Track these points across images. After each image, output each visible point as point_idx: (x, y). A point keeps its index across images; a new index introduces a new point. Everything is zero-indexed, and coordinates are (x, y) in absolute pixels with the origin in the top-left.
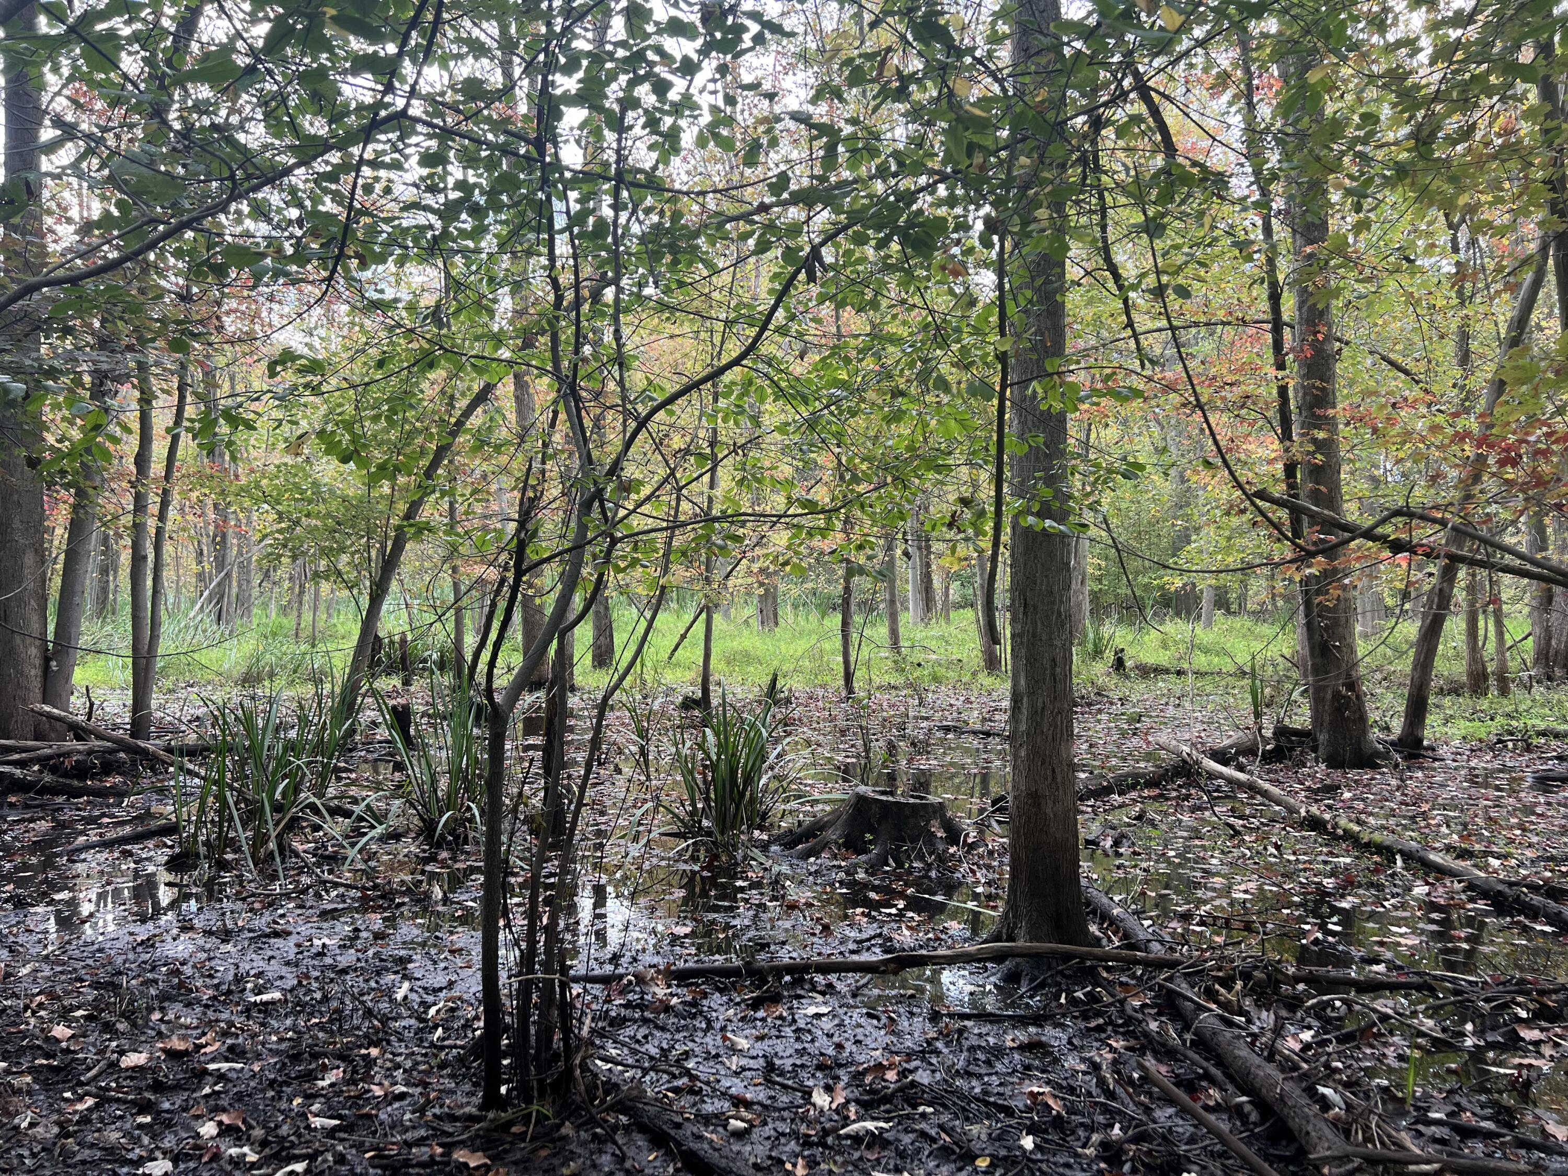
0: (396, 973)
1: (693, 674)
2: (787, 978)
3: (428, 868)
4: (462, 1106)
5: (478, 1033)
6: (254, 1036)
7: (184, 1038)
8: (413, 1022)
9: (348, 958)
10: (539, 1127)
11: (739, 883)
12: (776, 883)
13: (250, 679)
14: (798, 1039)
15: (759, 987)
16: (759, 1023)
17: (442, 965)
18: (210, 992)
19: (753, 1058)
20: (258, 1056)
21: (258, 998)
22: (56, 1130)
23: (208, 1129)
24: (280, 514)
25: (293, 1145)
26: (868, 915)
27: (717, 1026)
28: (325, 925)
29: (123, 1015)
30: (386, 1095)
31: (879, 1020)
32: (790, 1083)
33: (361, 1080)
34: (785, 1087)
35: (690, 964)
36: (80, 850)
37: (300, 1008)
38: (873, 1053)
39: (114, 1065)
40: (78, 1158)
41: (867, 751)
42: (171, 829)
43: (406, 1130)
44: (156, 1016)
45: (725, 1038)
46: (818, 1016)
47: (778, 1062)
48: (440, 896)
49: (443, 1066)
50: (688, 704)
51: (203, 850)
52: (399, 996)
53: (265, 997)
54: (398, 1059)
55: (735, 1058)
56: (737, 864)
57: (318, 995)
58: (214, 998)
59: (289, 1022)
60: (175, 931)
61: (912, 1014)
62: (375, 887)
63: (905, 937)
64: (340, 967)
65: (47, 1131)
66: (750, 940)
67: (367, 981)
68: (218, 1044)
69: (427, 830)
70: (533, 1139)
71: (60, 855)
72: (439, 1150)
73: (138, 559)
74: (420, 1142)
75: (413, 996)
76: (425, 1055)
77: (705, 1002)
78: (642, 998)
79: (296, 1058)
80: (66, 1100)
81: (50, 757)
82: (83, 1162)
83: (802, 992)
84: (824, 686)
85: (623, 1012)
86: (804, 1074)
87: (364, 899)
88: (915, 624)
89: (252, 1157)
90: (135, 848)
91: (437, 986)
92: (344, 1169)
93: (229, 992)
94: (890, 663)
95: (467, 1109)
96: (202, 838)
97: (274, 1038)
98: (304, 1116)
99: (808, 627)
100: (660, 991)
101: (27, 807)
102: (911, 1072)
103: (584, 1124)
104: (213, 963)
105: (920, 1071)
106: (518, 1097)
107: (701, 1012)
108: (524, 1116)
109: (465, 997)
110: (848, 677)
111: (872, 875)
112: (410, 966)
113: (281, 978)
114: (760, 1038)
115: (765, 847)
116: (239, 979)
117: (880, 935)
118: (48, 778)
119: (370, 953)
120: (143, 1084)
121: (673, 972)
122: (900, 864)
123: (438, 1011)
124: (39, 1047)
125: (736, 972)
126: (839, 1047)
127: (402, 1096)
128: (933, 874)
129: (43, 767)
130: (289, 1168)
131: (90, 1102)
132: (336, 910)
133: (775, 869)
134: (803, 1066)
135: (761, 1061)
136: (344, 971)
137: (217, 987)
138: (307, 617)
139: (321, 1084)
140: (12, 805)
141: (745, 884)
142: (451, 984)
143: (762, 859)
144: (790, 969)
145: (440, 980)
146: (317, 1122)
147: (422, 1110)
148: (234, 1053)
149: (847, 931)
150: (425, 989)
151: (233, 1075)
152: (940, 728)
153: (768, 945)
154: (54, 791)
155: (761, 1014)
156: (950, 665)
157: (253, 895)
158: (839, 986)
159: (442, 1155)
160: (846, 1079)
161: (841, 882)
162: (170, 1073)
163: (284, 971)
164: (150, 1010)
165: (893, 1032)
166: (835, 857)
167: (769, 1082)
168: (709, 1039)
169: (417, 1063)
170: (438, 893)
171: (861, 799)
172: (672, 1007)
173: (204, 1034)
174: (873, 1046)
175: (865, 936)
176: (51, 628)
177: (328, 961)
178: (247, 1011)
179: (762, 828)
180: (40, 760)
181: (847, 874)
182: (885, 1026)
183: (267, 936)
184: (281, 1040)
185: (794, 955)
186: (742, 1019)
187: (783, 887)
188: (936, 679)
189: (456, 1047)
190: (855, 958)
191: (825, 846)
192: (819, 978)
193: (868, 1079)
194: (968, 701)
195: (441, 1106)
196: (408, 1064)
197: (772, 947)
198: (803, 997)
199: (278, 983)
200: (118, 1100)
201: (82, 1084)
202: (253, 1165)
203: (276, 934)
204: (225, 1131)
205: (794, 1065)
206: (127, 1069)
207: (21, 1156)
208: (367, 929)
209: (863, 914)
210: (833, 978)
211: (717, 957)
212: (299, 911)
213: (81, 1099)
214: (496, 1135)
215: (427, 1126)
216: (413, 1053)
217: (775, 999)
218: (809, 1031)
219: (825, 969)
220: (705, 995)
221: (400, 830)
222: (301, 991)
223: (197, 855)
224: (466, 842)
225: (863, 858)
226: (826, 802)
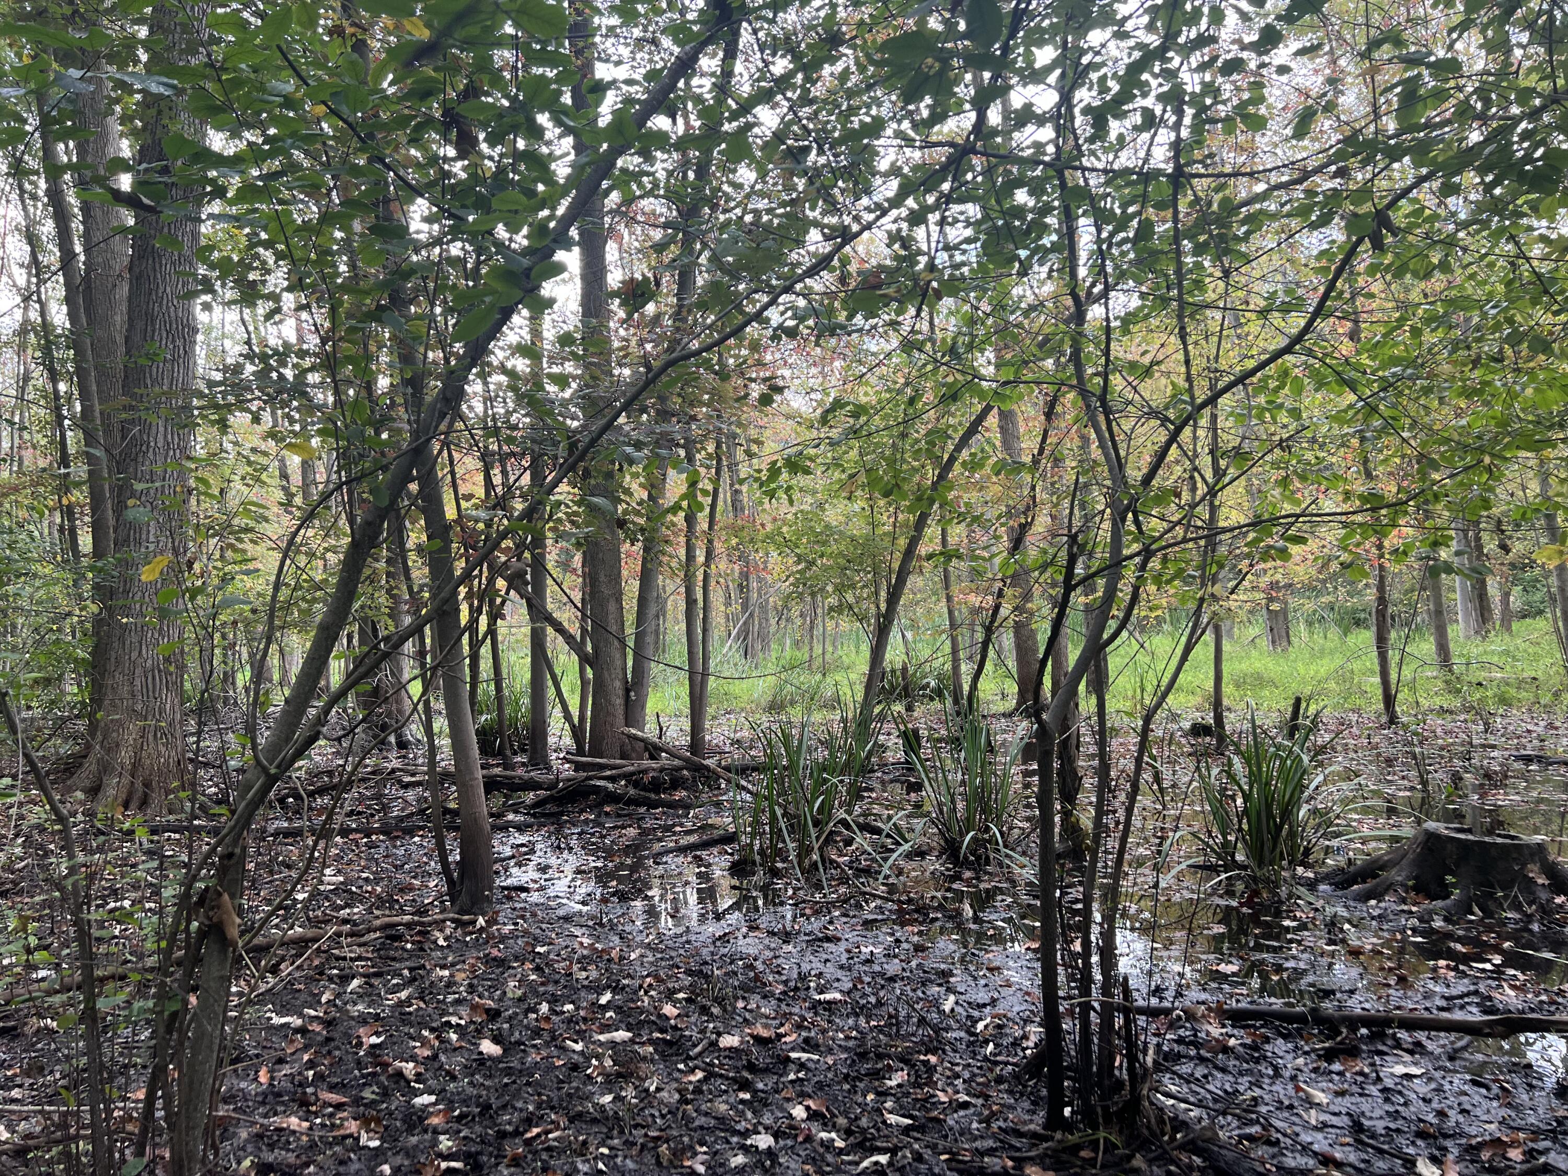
0: (940, 985)
1: (1199, 699)
2: (1364, 1031)
3: (955, 886)
4: (1025, 1123)
5: (1028, 1052)
6: (824, 1031)
7: (766, 1026)
8: (962, 1034)
9: (894, 967)
10: (1108, 1156)
11: (1287, 923)
12: (1332, 924)
13: (775, 706)
14: (1387, 1100)
15: (1328, 1038)
16: (1336, 1078)
17: (983, 982)
18: (781, 987)
19: (1335, 1114)
20: (830, 1051)
21: (822, 997)
22: (677, 1096)
23: (799, 1112)
24: (799, 556)
25: (874, 1138)
26: (1455, 969)
27: (1287, 1074)
28: (869, 934)
29: (715, 1000)
30: (950, 1102)
31: (1488, 1089)
32: (1386, 1147)
33: (926, 1084)
34: (1381, 1151)
35: (1243, 1005)
36: (661, 854)
37: (858, 1010)
38: (1487, 1126)
39: (714, 1044)
40: (697, 1123)
41: (1424, 783)
42: (730, 839)
43: (975, 1139)
44: (740, 1004)
45: (1298, 1089)
46: (1409, 1077)
47: (1367, 1123)
48: (971, 914)
49: (999, 1080)
50: (1198, 730)
51: (758, 858)
52: (947, 1007)
53: (828, 996)
54: (958, 1069)
55: (1313, 1112)
56: (1281, 902)
57: (873, 1000)
58: (784, 993)
59: (851, 1022)
60: (744, 930)
61: (1531, 1086)
62: (910, 901)
63: (1508, 997)
64: (889, 975)
65: (670, 1096)
66: (1312, 985)
67: (914, 990)
68: (795, 1036)
69: (951, 849)
70: (1103, 1166)
71: (648, 858)
72: (1010, 1163)
73: (690, 602)
74: (991, 1152)
75: (959, 1009)
76: (980, 1068)
77: (1267, 1047)
78: (1195, 1035)
79: (863, 1056)
80: (679, 1070)
81: (632, 774)
82: (702, 1128)
83: (1384, 1048)
84: (1357, 711)
85: (1176, 1048)
86: (1401, 1140)
87: (901, 912)
88: (1468, 637)
89: (840, 1144)
90: (704, 854)
91: (981, 1001)
92: (923, 1167)
93: (796, 989)
94: (1440, 684)
95: (1032, 1127)
96: (756, 848)
97: (841, 1036)
98: (879, 1111)
99: (1329, 644)
100: (1215, 1031)
101: (619, 816)
102: (1541, 1153)
103: (1156, 1159)
104: (780, 961)
105: (1552, 1154)
106: (1082, 1121)
107: (1265, 1057)
108: (1091, 1142)
109: (1009, 1015)
110: (1389, 700)
111: (1454, 923)
112: (952, 980)
113: (838, 980)
114: (1341, 1094)
115: (1312, 885)
116: (802, 977)
117: (1476, 993)
118: (632, 791)
119: (914, 964)
120: (739, 1064)
121: (1225, 1011)
122: (1488, 913)
123: (986, 1027)
124: (654, 1022)
125: (1300, 1019)
126: (1441, 1114)
127: (965, 1105)
128: (1535, 927)
129: (628, 782)
130: (874, 1159)
131: (700, 1075)
132: (876, 920)
133: (1329, 910)
134: (1398, 1131)
135: (1344, 1121)
136: (892, 979)
137: (785, 983)
138: (818, 650)
139: (889, 1083)
140: (607, 814)
141: (1294, 924)
142: (994, 1002)
143: (1311, 899)
144: (1367, 1021)
145: (982, 996)
146: (892, 1119)
147: (987, 1121)
148: (809, 1045)
149: (1431, 985)
150: (969, 1003)
151: (811, 1065)
152: (1518, 758)
153: (1333, 992)
154: (637, 802)
155: (1337, 1067)
156: (1520, 684)
157: (804, 901)
158: (1430, 1046)
159: (1014, 1168)
160: (1456, 1151)
161: (1414, 930)
162: (760, 1057)
163: (840, 974)
164: (736, 998)
165: (1509, 1105)
166: (1404, 901)
167: (1360, 1144)
168: (1278, 1087)
169: (974, 1075)
170: (968, 911)
171: (1431, 837)
172: (1232, 1049)
173: (782, 1025)
174: (1485, 1118)
175: (1454, 992)
176: (630, 663)
177: (877, 968)
178: (815, 1006)
179: (1306, 866)
180: (626, 776)
181: (1421, 920)
182: (1497, 1098)
183: (820, 940)
184: (848, 1038)
185: (1367, 1006)
186: (1315, 1070)
187: (1342, 930)
188: (1504, 700)
189: (1007, 1063)
190: (1445, 1015)
191: (1389, 887)
192: (1403, 1035)
193: (1485, 1155)
194: (1551, 726)
195: (1005, 1120)
196: (967, 1075)
197: (1338, 995)
198: (1386, 1054)
199: (836, 985)
200: (721, 1076)
201: (691, 1058)
202: (841, 1152)
203: (828, 939)
204: (813, 1115)
205: (1387, 1128)
206: (725, 1049)
207: (653, 1116)
208: (907, 941)
209: (1448, 967)
210: (1421, 1036)
211: (1273, 1000)
212: (845, 919)
213: (692, 1071)
214: (1064, 1157)
215: (994, 1136)
216: (969, 1065)
217: (1352, 1052)
218: (1400, 1093)
219: (1411, 1025)
220: (1267, 1040)
221: (925, 848)
222: (857, 995)
223: (754, 863)
224: (987, 862)
225: (1439, 903)
226: (1379, 839)
